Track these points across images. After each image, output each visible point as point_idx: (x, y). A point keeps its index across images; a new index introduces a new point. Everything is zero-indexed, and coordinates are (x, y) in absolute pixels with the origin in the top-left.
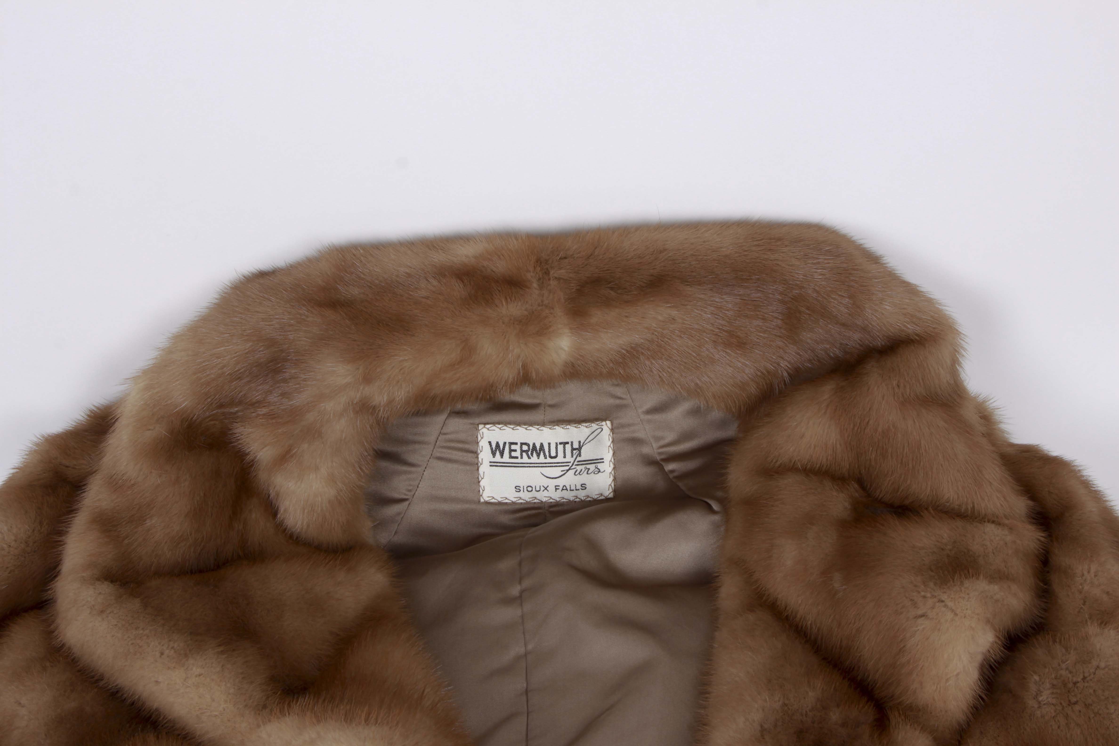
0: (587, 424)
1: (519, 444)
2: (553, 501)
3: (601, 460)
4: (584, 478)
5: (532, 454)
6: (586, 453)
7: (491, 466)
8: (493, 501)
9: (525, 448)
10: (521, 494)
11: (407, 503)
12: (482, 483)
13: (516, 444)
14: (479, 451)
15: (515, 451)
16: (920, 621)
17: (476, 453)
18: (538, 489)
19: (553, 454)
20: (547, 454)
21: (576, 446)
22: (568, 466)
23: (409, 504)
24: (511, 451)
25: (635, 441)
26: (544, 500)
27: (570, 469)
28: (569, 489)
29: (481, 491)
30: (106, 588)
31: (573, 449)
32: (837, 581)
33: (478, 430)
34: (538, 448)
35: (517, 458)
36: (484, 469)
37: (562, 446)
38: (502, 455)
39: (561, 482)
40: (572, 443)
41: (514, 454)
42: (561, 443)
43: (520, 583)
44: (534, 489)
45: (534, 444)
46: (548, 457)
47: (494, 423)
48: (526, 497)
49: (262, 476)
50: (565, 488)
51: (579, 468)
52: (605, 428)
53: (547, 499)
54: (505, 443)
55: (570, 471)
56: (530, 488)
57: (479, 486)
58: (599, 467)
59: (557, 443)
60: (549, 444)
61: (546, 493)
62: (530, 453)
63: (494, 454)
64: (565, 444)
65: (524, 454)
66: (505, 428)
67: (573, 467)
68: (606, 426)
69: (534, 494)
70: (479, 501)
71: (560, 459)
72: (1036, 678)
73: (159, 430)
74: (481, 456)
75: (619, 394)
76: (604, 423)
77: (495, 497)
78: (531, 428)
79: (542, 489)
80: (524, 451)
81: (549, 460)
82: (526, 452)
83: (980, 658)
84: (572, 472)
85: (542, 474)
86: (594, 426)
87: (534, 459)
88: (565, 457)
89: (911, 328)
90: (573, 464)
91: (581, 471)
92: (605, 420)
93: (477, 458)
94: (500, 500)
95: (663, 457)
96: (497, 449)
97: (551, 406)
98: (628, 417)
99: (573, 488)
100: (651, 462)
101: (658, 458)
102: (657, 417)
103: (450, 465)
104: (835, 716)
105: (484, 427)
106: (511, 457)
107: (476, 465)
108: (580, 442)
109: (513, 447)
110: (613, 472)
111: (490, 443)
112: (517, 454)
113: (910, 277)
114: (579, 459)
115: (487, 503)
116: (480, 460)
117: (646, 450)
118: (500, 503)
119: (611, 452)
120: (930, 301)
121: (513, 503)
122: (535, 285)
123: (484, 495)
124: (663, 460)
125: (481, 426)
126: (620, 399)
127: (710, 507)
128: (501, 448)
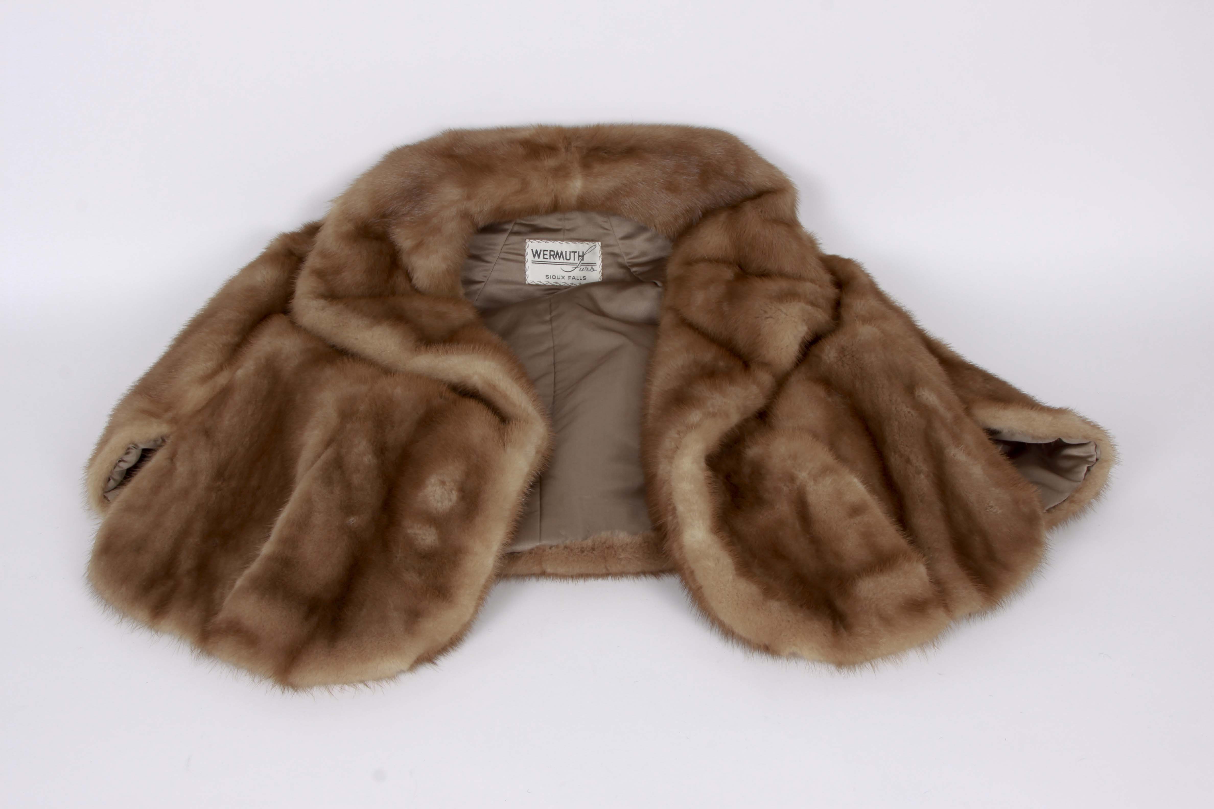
0: (587, 242)
1: (549, 251)
2: (567, 285)
3: (594, 264)
4: (585, 273)
5: (556, 257)
6: (587, 259)
7: (532, 263)
8: (533, 283)
9: (552, 253)
10: (549, 280)
11: (483, 284)
12: (527, 273)
13: (547, 251)
14: (526, 255)
15: (546, 255)
16: (768, 319)
17: (524, 256)
18: (559, 278)
19: (568, 258)
20: (565, 257)
21: (581, 254)
22: (576, 265)
23: (485, 284)
24: (544, 255)
25: (614, 255)
26: (562, 284)
27: (577, 267)
28: (576, 279)
29: (526, 277)
31: (579, 256)
32: (726, 307)
33: (526, 242)
34: (560, 254)
35: (547, 259)
36: (529, 264)
37: (573, 253)
38: (539, 257)
39: (572, 274)
40: (579, 252)
41: (545, 256)
42: (572, 252)
43: (550, 314)
44: (556, 278)
45: (557, 251)
46: (565, 259)
47: (535, 239)
48: (552, 282)
49: (405, 259)
50: (574, 278)
51: (582, 267)
52: (597, 245)
53: (563, 284)
54: (541, 251)
55: (577, 268)
56: (554, 277)
57: (525, 274)
58: (593, 268)
59: (570, 252)
60: (566, 252)
61: (563, 280)
62: (555, 256)
63: (534, 256)
64: (575, 252)
65: (552, 257)
66: (541, 242)
67: (579, 266)
68: (598, 245)
69: (556, 280)
70: (525, 283)
71: (572, 261)
72: (828, 347)
73: (348, 227)
74: (527, 257)
75: (606, 227)
76: (597, 243)
77: (534, 281)
78: (556, 242)
79: (561, 278)
82: (553, 255)
83: (799, 340)
84: (578, 269)
85: (562, 269)
86: (591, 244)
87: (557, 260)
88: (574, 260)
89: (769, 185)
91: (584, 268)
92: (598, 241)
93: (525, 259)
94: (537, 283)
95: (630, 264)
96: (536, 254)
97: (569, 230)
98: (610, 240)
99: (579, 278)
100: (622, 266)
101: (627, 265)
102: (627, 242)
103: (508, 263)
104: (721, 364)
105: (529, 241)
106: (544, 258)
107: (524, 262)
108: (583, 252)
109: (545, 253)
110: (601, 271)
111: (532, 250)
112: (548, 256)
113: (771, 161)
114: (582, 262)
115: (529, 285)
116: (526, 259)
117: (620, 260)
118: (537, 285)
119: (601, 260)
120: (780, 173)
121: (545, 285)
122: (563, 150)
123: (528, 280)
124: (630, 266)
125: (527, 240)
126: (606, 229)
127: (656, 284)
128: (539, 253)
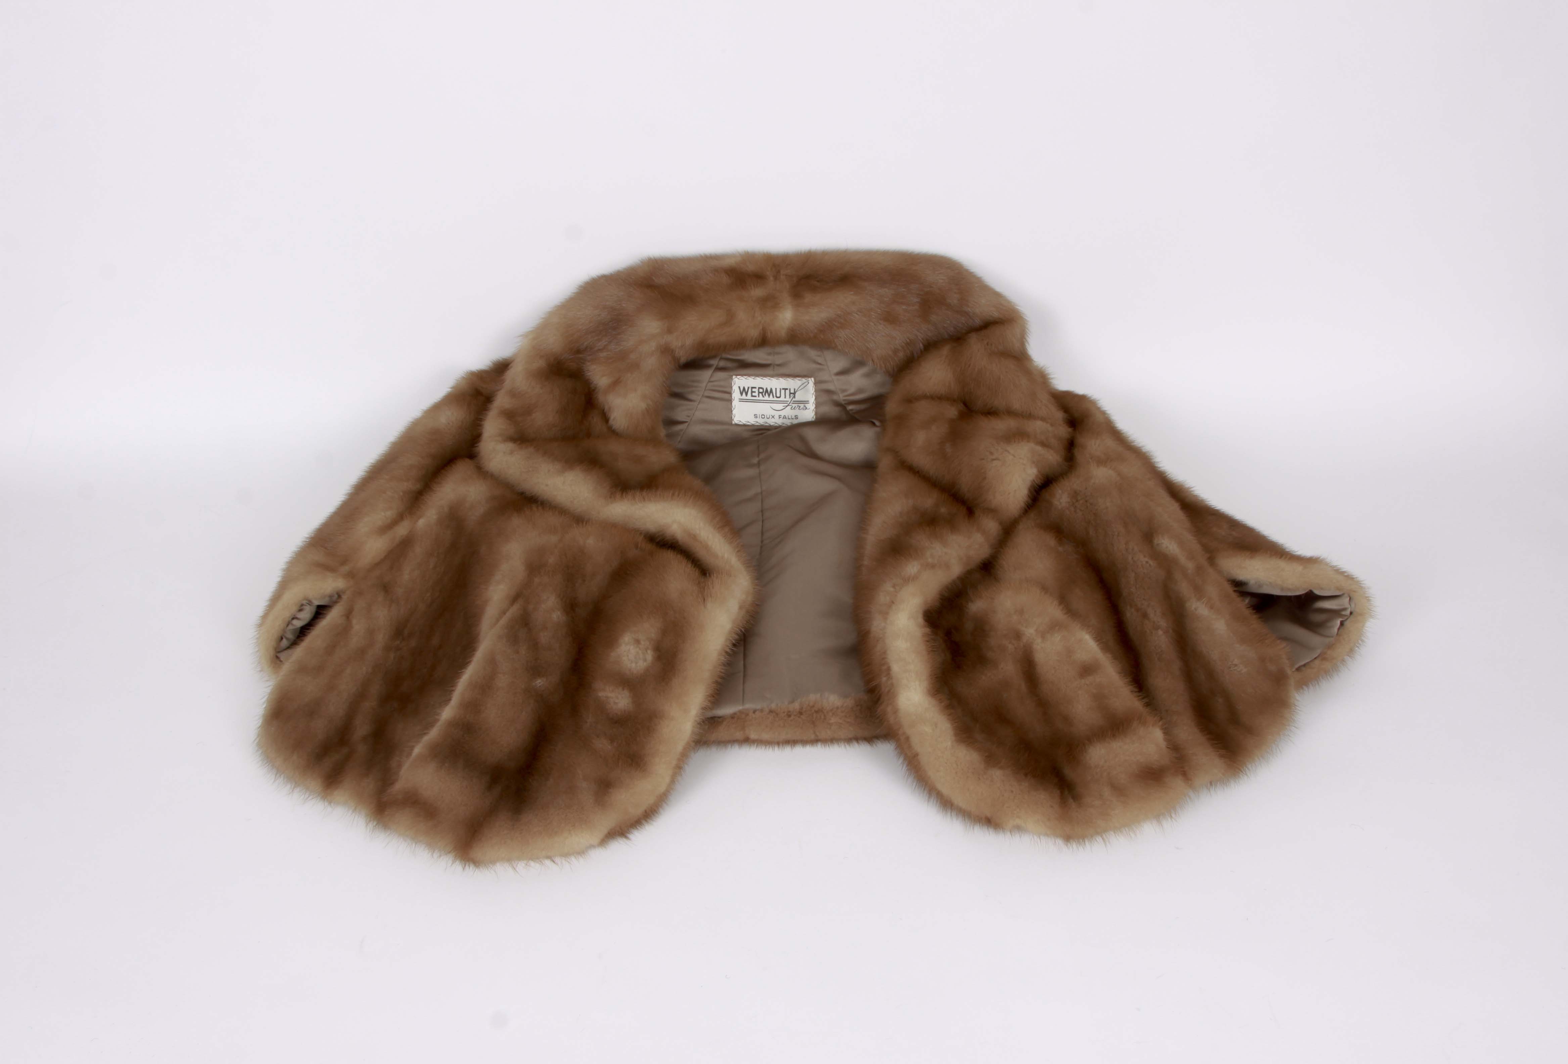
0: (799, 379)
1: (757, 388)
2: (777, 425)
3: (807, 402)
4: (796, 412)
5: (765, 395)
6: (798, 397)
7: (739, 401)
8: (740, 423)
9: (761, 390)
10: (758, 420)
11: (687, 424)
12: (734, 412)
13: (755, 388)
14: (732, 393)
15: (755, 392)
16: (995, 462)
17: (730, 393)
18: (768, 417)
19: (778, 395)
20: (774, 395)
21: (792, 391)
22: (787, 403)
24: (752, 392)
25: (829, 392)
26: (772, 424)
27: (788, 405)
28: (787, 418)
29: (733, 417)
30: (510, 446)
31: (790, 393)
32: (948, 449)
33: (732, 379)
34: (769, 391)
35: (755, 396)
36: (736, 403)
37: (784, 391)
38: (746, 394)
39: (782, 413)
40: (790, 389)
41: (754, 394)
42: (783, 389)
43: (758, 456)
44: (766, 417)
45: (767, 389)
46: (775, 397)
47: (742, 375)
48: (761, 421)
49: (601, 398)
50: (785, 417)
51: (794, 405)
52: (810, 382)
53: (774, 424)
54: (748, 388)
55: (788, 407)
56: (763, 416)
57: (732, 414)
58: (806, 406)
59: (780, 389)
60: (776, 389)
61: (773, 420)
62: (764, 394)
63: (742, 394)
64: (785, 389)
65: (760, 394)
66: (749, 378)
67: (790, 404)
68: (811, 381)
69: (765, 420)
70: (732, 424)
71: (782, 398)
72: (1060, 491)
73: (540, 363)
74: (733, 395)
75: (819, 362)
76: (810, 379)
77: (741, 421)
78: (765, 378)
79: (771, 417)
80: (760, 393)
81: (775, 399)
82: (762, 393)
83: (1028, 483)
84: (789, 408)
85: (771, 408)
86: (804, 380)
87: (766, 398)
88: (785, 397)
89: (996, 315)
90: (790, 403)
91: (795, 407)
92: (811, 377)
93: (731, 396)
94: (745, 423)
95: (846, 402)
96: (744, 391)
97: (779, 365)
98: (825, 376)
99: (790, 417)
100: (837, 404)
101: (843, 403)
102: (842, 377)
103: (714, 402)
104: (943, 510)
105: (736, 377)
106: (752, 396)
107: (730, 401)
108: (795, 389)
109: (754, 390)
110: (815, 410)
111: (739, 387)
112: (756, 394)
113: (998, 288)
114: (794, 400)
115: (736, 425)
116: (733, 398)
117: (835, 397)
118: (744, 425)
119: (814, 398)
120: (1009, 302)
121: (753, 425)
122: (772, 278)
123: (735, 420)
124: (845, 404)
125: (734, 377)
126: (820, 364)
127: (874, 424)
128: (746, 391)
